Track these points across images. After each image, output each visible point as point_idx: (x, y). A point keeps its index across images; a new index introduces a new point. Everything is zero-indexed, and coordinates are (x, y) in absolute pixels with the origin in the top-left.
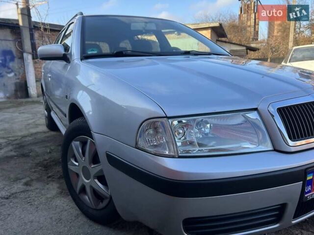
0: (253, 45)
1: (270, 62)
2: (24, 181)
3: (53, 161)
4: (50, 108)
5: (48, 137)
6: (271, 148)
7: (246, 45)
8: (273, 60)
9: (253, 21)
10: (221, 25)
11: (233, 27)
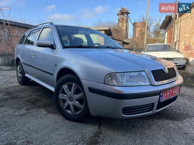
0: (126, 41)
1: (135, 51)
2: (24, 109)
3: (34, 100)
4: (24, 72)
5: (23, 88)
6: (150, 84)
7: (122, 40)
8: (137, 50)
9: (125, 27)
10: (110, 29)
11: (115, 30)
